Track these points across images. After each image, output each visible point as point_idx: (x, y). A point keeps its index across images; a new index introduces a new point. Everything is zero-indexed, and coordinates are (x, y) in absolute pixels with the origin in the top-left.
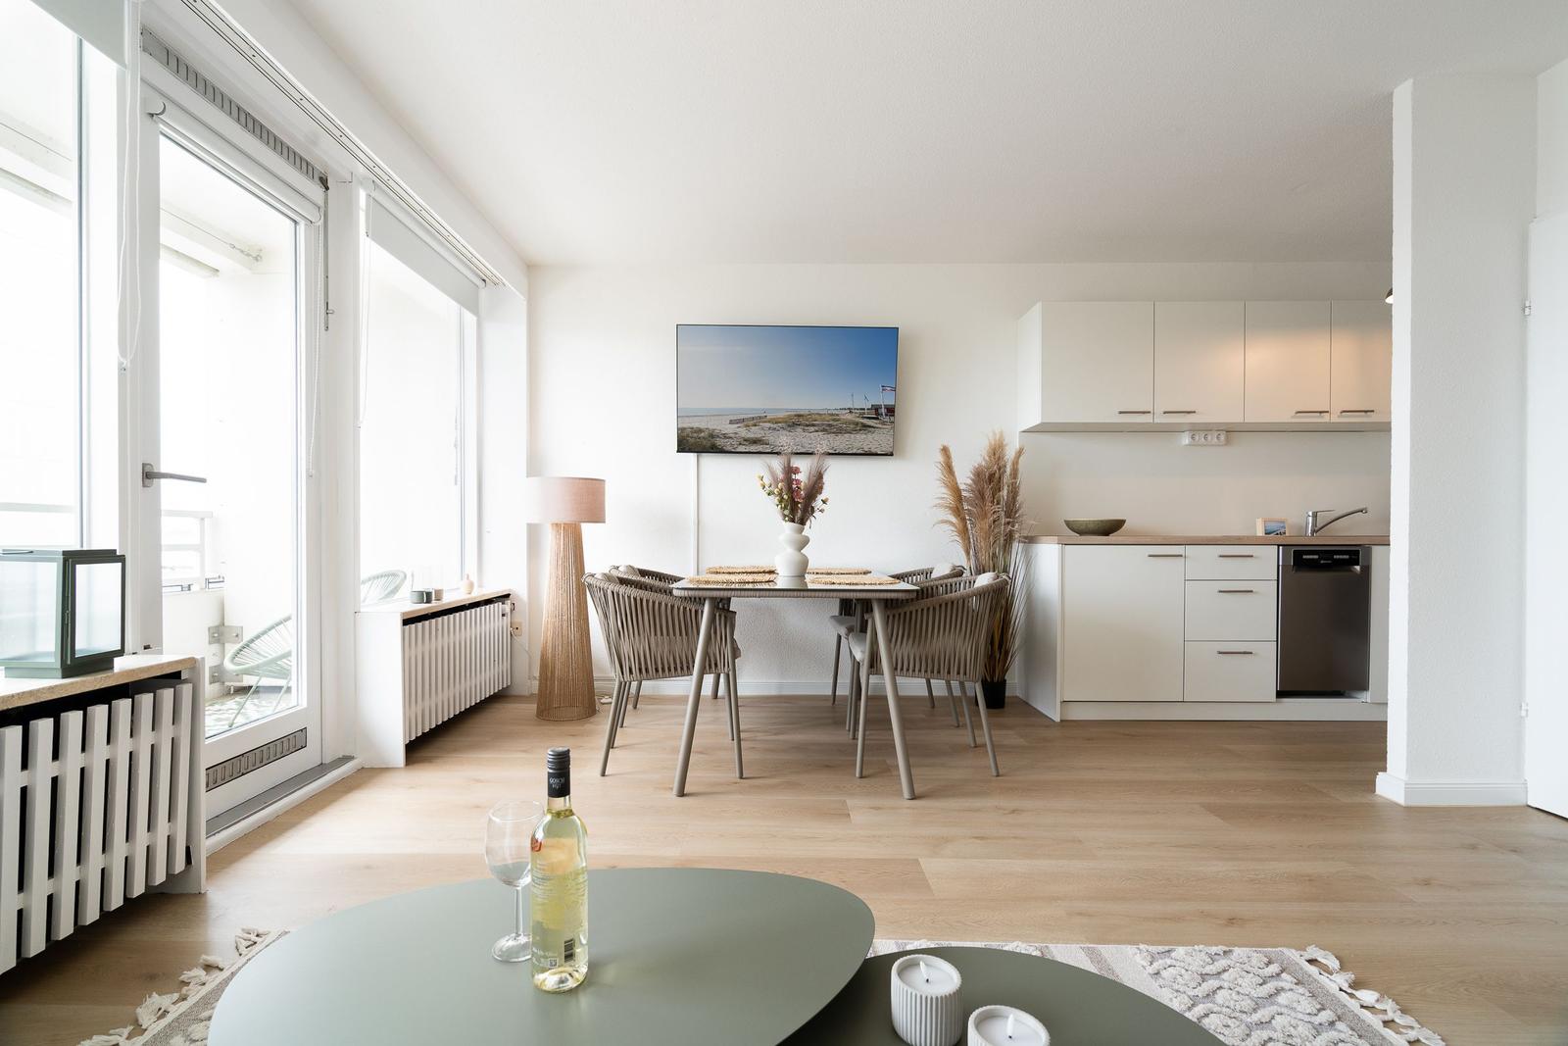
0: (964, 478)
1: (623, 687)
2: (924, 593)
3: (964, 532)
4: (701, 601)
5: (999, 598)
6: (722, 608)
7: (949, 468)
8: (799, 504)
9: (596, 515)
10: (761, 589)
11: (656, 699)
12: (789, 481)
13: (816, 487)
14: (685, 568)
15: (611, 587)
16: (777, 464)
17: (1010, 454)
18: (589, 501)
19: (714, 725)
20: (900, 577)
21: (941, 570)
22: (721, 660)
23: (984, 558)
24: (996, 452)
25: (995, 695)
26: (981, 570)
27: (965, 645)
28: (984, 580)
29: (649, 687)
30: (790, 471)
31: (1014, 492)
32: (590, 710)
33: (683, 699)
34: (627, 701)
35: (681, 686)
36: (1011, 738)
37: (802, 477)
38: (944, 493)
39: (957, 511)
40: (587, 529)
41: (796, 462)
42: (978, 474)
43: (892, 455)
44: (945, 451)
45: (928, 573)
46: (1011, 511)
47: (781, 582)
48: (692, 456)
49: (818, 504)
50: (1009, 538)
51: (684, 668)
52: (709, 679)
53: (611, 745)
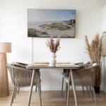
0: (90, 43)
1: (15, 89)
2: (81, 68)
3: (90, 54)
4: (32, 70)
5: (98, 69)
6: (37, 71)
7: (87, 40)
8: (54, 48)
9: (9, 51)
10: (46, 67)
11: (23, 92)
12: (52, 43)
13: (58, 45)
14: (29, 62)
15: (13, 67)
16: (49, 39)
17: (100, 37)
18: (8, 47)
19: (35, 98)
20: (76, 64)
21: (85, 63)
22: (37, 83)
23: (95, 60)
24: (97, 37)
25: (97, 90)
26: (94, 62)
27: (90, 79)
28: (95, 65)
29: (21, 89)
30: (52, 41)
31: (101, 46)
32: (8, 94)
33: (28, 92)
34: (16, 92)
35: (28, 89)
36: (101, 100)
37: (55, 42)
38: (86, 46)
39: (89, 50)
40: (8, 54)
41: (53, 39)
42: (93, 42)
43: (74, 37)
44: (86, 37)
45: (82, 63)
46: (100, 50)
47: (50, 65)
48: (31, 38)
49: (58, 48)
50: (100, 56)
51: (29, 85)
52: (34, 87)
53: (12, 102)
